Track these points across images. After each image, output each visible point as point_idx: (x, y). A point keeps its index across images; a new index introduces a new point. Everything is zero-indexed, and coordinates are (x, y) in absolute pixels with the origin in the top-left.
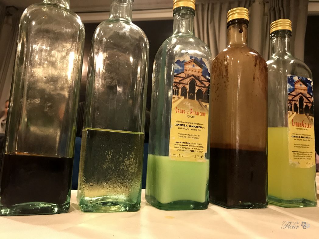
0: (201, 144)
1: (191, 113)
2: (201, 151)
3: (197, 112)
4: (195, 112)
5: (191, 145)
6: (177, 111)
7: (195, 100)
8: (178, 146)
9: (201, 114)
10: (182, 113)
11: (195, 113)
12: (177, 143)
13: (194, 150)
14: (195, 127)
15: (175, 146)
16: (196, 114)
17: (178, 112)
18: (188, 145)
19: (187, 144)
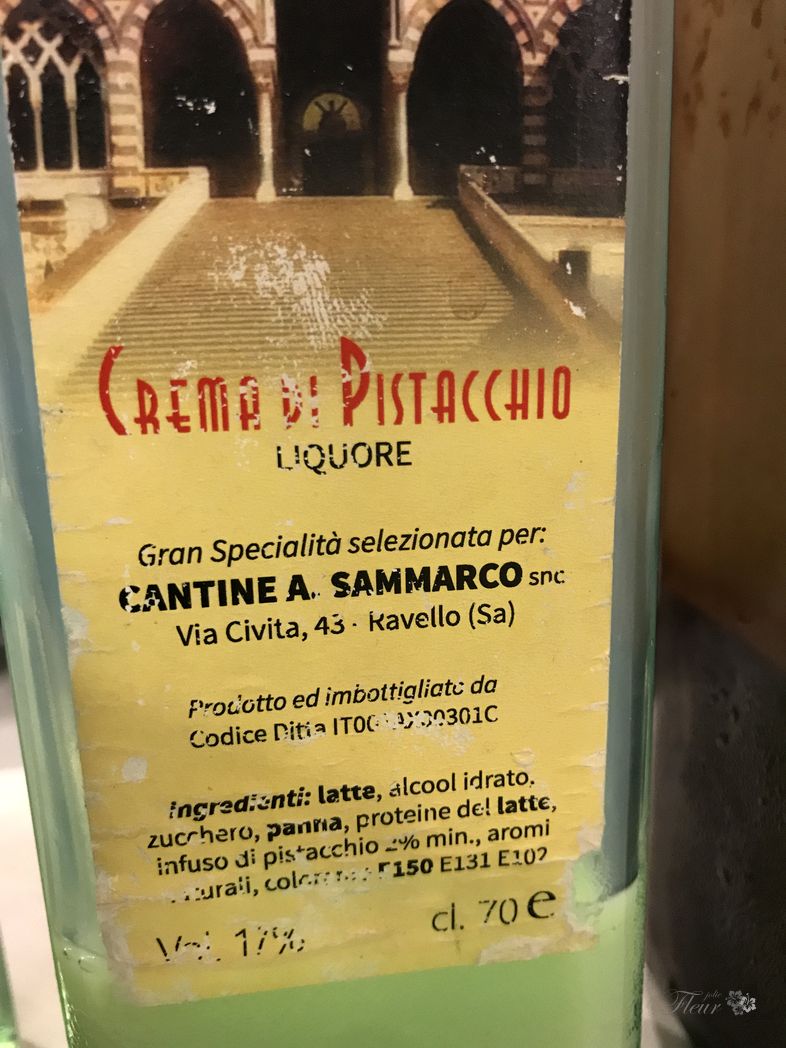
0: (523, 778)
1: (351, 402)
2: (523, 845)
3: (446, 375)
4: (418, 377)
5: (389, 805)
6: (127, 411)
7: (403, 191)
8: (216, 850)
9: (501, 396)
10: (214, 417)
11: (406, 389)
12: (187, 824)
13: (435, 853)
14: (419, 580)
15: (174, 854)
16: (429, 400)
17: (146, 420)
18: (347, 810)
19: (327, 812)
